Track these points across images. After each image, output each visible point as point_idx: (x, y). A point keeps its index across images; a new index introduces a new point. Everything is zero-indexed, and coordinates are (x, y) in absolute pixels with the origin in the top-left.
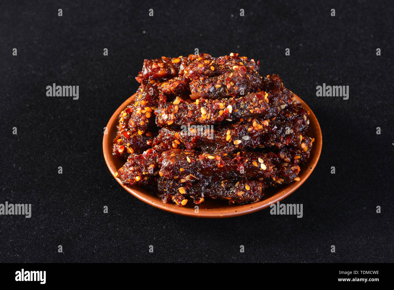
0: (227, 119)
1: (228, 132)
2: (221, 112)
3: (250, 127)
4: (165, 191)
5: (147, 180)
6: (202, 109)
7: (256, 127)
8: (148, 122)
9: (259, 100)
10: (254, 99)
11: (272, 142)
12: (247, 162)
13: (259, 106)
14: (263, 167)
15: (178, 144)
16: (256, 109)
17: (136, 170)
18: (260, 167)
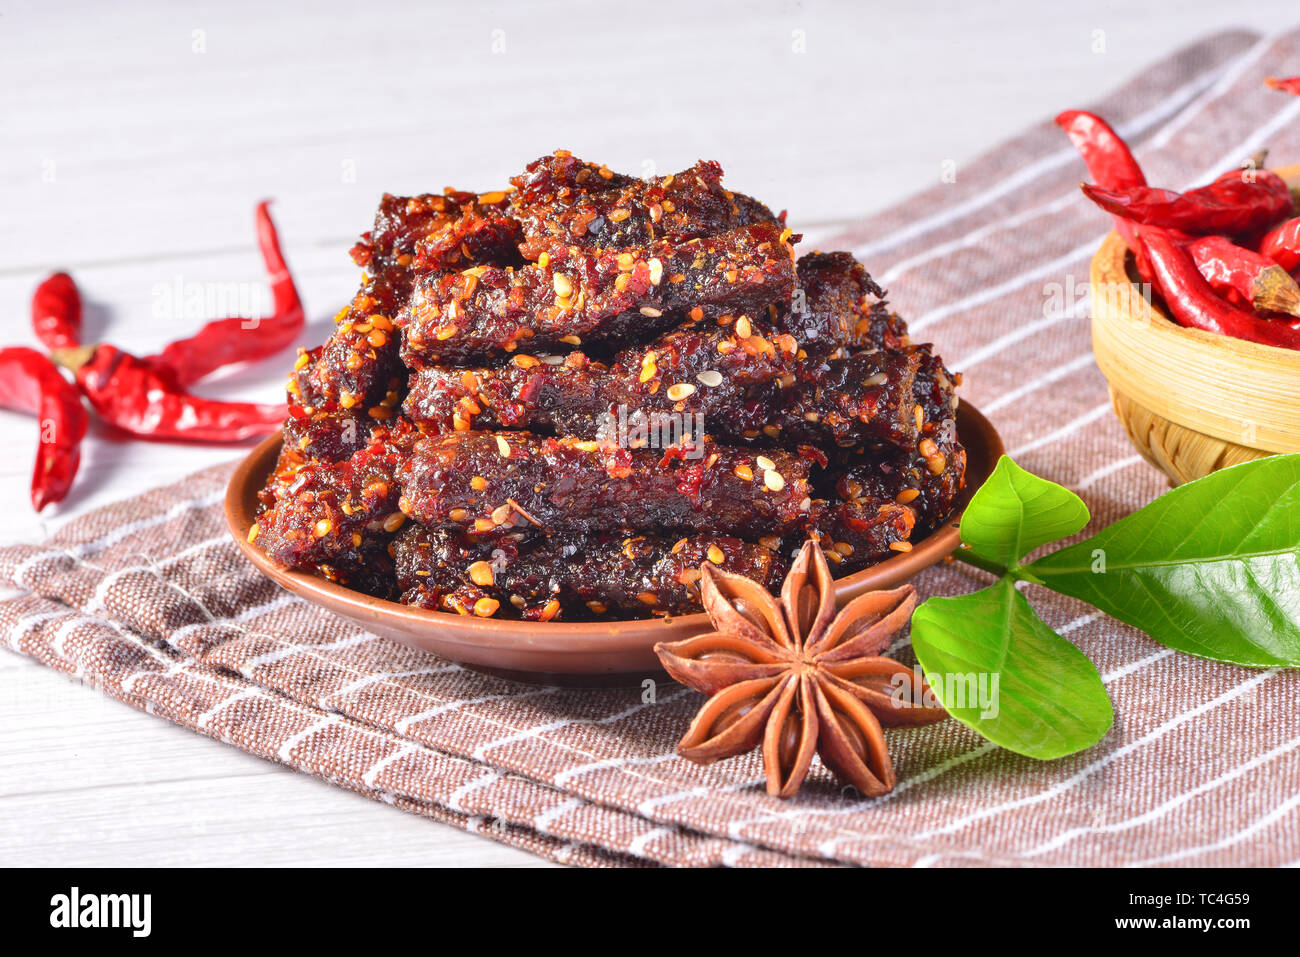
0: (643, 310)
1: (650, 357)
2: (621, 281)
3: (726, 340)
4: (419, 577)
5: (359, 548)
6: (557, 277)
7: (748, 340)
8: (375, 357)
9: (757, 244)
10: (741, 243)
11: (809, 410)
12: (716, 466)
13: (757, 260)
14: (774, 481)
15: (472, 416)
16: (746, 268)
17: (320, 499)
18: (762, 483)
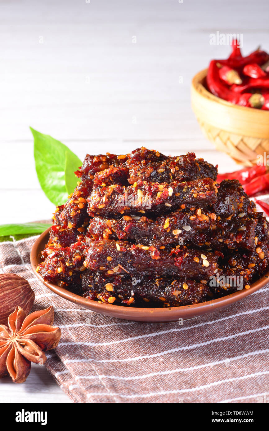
0: (166, 204)
1: (167, 220)
2: (159, 194)
3: (193, 216)
4: (89, 287)
5: (71, 276)
7: (200, 216)
8: (80, 212)
9: (204, 185)
10: (200, 184)
11: (220, 238)
12: (187, 257)
13: (204, 190)
14: (206, 263)
15: (109, 235)
16: (200, 193)
17: (59, 260)
18: (202, 264)
